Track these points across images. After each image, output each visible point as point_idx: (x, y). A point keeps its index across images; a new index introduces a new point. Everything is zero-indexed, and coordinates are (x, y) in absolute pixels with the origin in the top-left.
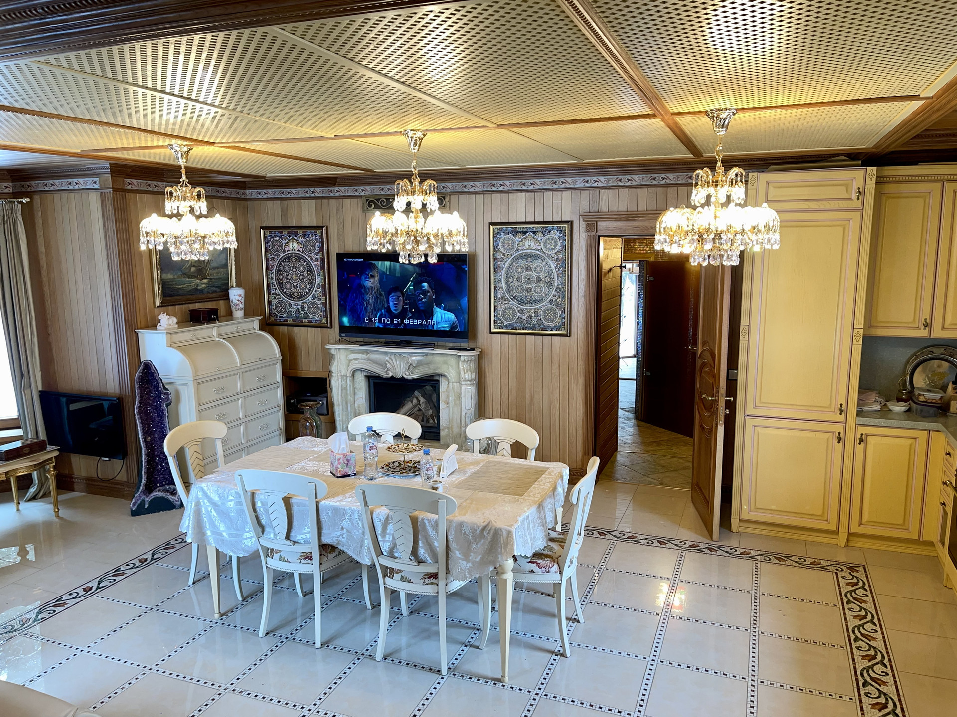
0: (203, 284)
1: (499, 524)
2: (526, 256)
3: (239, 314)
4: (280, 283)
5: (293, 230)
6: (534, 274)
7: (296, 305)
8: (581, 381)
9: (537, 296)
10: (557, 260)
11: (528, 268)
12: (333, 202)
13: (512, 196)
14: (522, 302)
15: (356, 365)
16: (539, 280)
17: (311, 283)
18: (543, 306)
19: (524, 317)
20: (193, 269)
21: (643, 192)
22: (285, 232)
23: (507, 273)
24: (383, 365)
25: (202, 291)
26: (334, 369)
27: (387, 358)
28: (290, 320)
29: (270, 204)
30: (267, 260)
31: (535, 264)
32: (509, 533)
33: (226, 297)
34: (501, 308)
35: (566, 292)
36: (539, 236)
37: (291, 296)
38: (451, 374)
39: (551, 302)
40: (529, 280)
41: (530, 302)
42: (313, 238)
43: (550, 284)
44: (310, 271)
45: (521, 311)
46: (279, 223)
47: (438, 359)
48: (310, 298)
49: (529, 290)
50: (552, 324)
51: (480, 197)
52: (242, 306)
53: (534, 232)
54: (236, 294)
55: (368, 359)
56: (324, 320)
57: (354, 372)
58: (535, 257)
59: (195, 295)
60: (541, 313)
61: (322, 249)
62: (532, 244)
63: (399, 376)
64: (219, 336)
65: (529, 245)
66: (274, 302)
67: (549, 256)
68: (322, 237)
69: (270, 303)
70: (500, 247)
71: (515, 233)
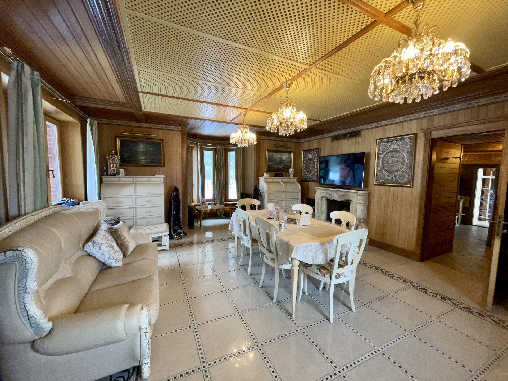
2: (392, 152)
3: (291, 176)
4: (306, 168)
5: (310, 150)
6: (395, 159)
7: (309, 174)
9: (395, 168)
10: (407, 152)
11: (393, 157)
12: (323, 140)
13: (388, 127)
14: (388, 172)
15: (323, 195)
16: (398, 162)
17: (314, 167)
18: (399, 173)
19: (389, 178)
23: (383, 159)
24: (330, 195)
26: (316, 195)
27: (332, 193)
28: (308, 180)
29: (306, 143)
30: (303, 161)
31: (396, 155)
33: (289, 172)
34: (379, 174)
35: (412, 166)
36: (399, 142)
37: (308, 172)
38: (354, 201)
39: (403, 171)
40: (393, 162)
41: (392, 172)
42: (316, 152)
43: (403, 163)
44: (314, 163)
45: (388, 176)
46: (307, 149)
47: (351, 194)
48: (313, 172)
49: (392, 167)
50: (403, 182)
51: (374, 129)
53: (397, 141)
54: (291, 170)
55: (327, 193)
57: (322, 197)
58: (397, 151)
60: (398, 177)
61: (318, 156)
62: (395, 146)
63: (335, 199)
64: (281, 181)
65: (394, 146)
66: (304, 174)
67: (403, 151)
68: (318, 152)
70: (381, 149)
71: (388, 142)
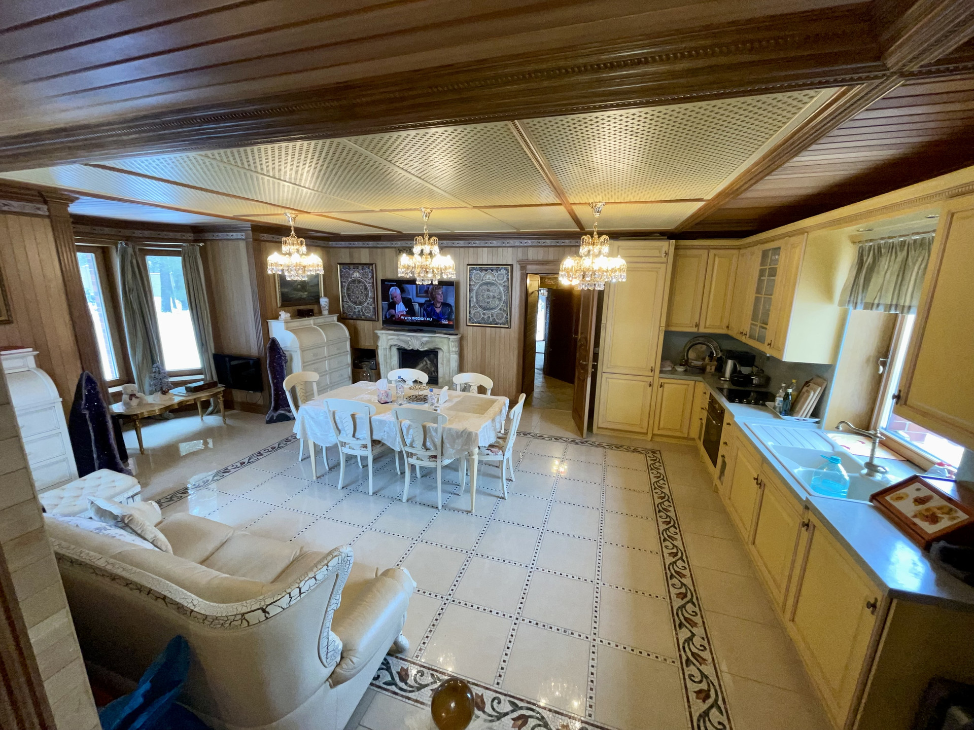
0: (305, 295)
1: (471, 430)
2: (487, 284)
3: (325, 312)
4: (349, 295)
5: (356, 266)
6: (491, 294)
7: (358, 308)
8: (516, 353)
9: (492, 306)
10: (504, 286)
11: (488, 290)
12: (379, 250)
13: (480, 249)
14: (484, 309)
15: (392, 342)
16: (494, 297)
17: (367, 296)
18: (496, 311)
19: (486, 317)
20: (299, 286)
21: (551, 249)
22: (352, 267)
23: (477, 293)
24: (407, 342)
25: (304, 299)
26: (379, 344)
27: (409, 339)
28: (354, 317)
29: (343, 250)
30: (341, 282)
31: (492, 288)
32: (476, 434)
33: (318, 302)
34: (473, 312)
35: (509, 304)
36: (494, 273)
37: (355, 303)
38: (445, 348)
39: (500, 309)
40: (489, 297)
41: (488, 309)
42: (367, 270)
43: (500, 299)
44: (366, 289)
45: (484, 314)
46: (348, 261)
47: (437, 339)
48: (366, 304)
49: (488, 303)
50: (500, 322)
51: (462, 250)
52: (327, 308)
53: (492, 270)
54: (324, 301)
55: (398, 339)
56: (374, 317)
57: (391, 347)
58: (493, 284)
59: (300, 301)
60: (495, 316)
61: (373, 277)
62: (491, 277)
63: (416, 348)
64: (314, 324)
65: (489, 277)
66: (346, 306)
67: (500, 284)
68: (372, 270)
69: (343, 307)
70: (473, 278)
71: (481, 270)
